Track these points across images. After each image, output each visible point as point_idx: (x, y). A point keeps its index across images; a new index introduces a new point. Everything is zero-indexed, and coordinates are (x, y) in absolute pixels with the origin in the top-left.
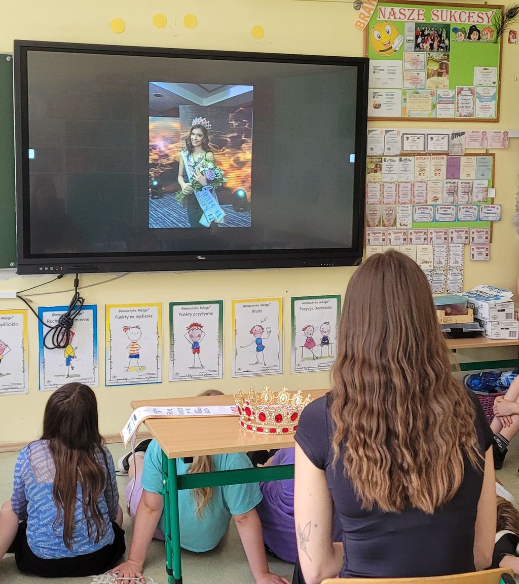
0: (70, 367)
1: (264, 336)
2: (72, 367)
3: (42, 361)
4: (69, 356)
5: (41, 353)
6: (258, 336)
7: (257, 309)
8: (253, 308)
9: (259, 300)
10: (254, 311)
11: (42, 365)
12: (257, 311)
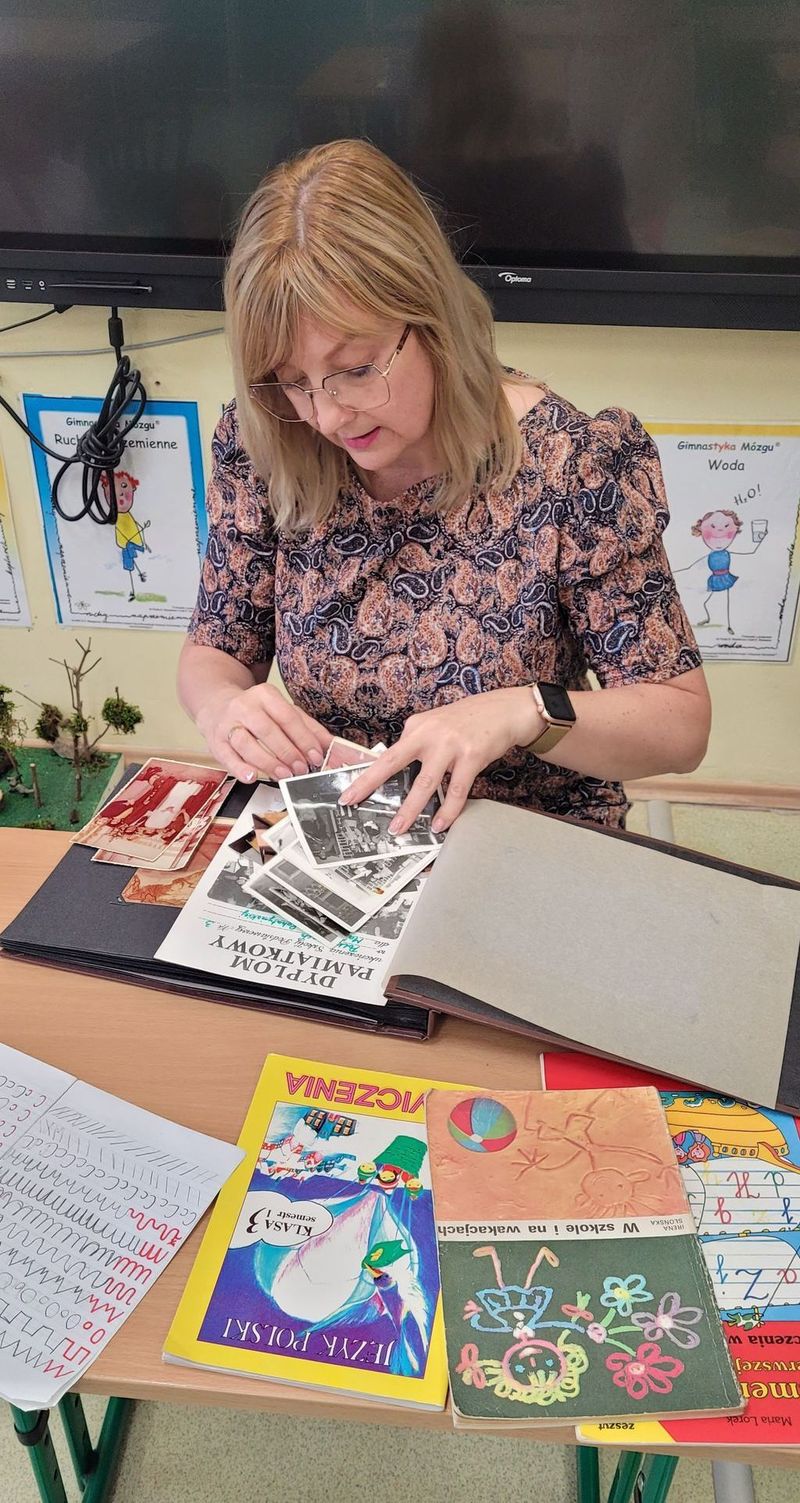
0: (135, 573)
1: (741, 544)
2: (141, 575)
3: (54, 551)
4: (129, 543)
5: (50, 531)
6: (720, 543)
7: (728, 457)
8: (714, 455)
9: (738, 430)
10: (714, 465)
11: (56, 560)
12: (726, 467)
